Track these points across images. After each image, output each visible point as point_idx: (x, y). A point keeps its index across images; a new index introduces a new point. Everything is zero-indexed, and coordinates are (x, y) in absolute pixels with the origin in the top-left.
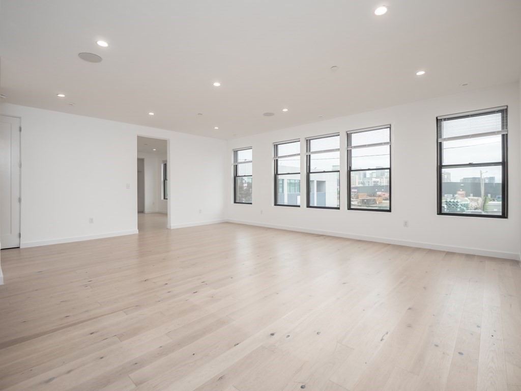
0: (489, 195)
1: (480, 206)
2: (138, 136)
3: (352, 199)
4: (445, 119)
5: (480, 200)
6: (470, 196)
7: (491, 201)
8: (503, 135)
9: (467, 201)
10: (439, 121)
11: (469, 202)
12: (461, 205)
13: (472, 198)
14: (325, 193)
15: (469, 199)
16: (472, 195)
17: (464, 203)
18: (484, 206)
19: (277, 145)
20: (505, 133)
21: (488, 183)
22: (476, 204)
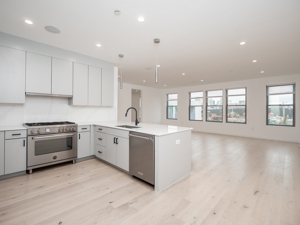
0: (288, 116)
1: (282, 122)
2: (132, 89)
3: (208, 117)
4: (270, 86)
5: (283, 118)
6: (276, 116)
7: (289, 119)
8: (294, 94)
9: (274, 118)
10: (267, 87)
11: (276, 119)
12: (271, 121)
13: (278, 117)
14: (195, 114)
15: (276, 118)
16: (277, 115)
17: (273, 120)
18: (285, 122)
19: (190, 93)
20: (294, 93)
21: (287, 109)
22: (280, 121)
